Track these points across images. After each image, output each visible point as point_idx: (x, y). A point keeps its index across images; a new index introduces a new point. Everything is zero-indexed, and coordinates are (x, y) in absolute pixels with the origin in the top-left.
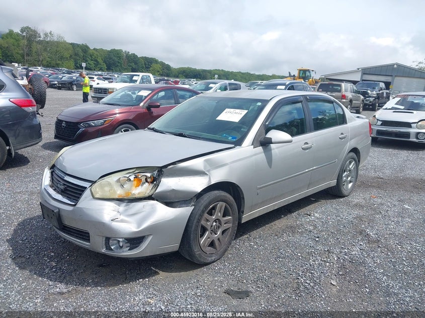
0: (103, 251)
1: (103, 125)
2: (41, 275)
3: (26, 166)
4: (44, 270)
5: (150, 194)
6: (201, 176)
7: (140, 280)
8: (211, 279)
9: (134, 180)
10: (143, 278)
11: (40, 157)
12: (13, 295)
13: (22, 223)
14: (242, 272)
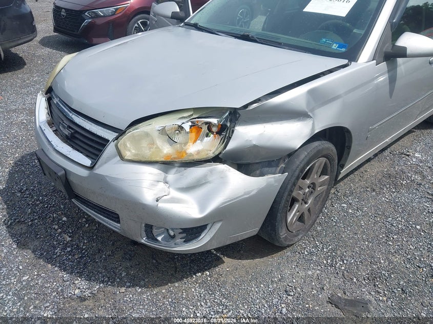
0: (143, 241)
1: (114, 14)
2: (50, 260)
3: (21, 70)
4: (55, 248)
5: (217, 153)
6: (299, 120)
7: (198, 275)
8: (302, 274)
9: (191, 132)
10: (202, 270)
11: (39, 56)
12: (9, 300)
13: (19, 161)
14: (345, 262)
